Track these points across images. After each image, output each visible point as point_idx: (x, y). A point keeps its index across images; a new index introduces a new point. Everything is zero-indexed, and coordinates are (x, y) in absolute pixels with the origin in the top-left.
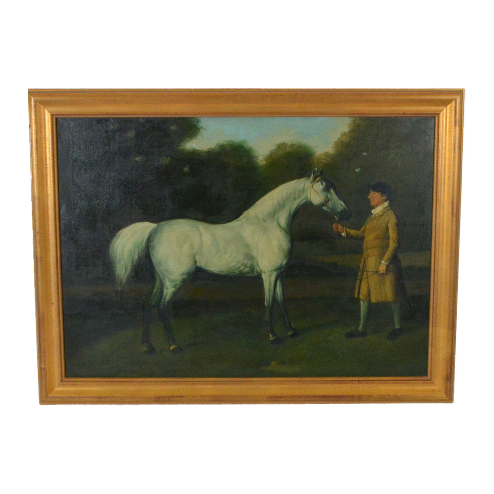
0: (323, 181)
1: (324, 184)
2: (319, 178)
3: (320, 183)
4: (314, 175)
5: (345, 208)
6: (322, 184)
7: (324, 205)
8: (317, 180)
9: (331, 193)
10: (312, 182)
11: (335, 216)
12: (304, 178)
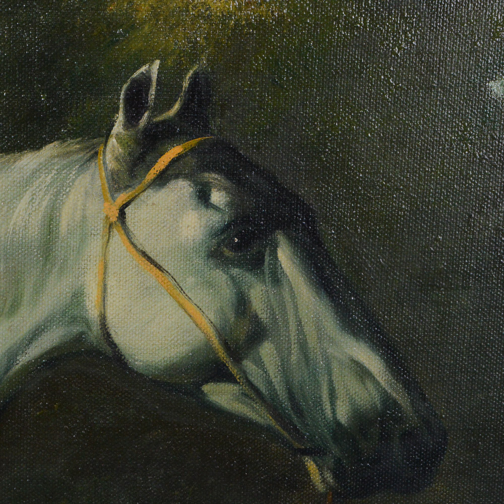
0: (212, 177)
1: (218, 197)
2: (174, 151)
3: (182, 188)
4: (132, 120)
5: (388, 401)
6: (203, 197)
7: (220, 373)
8: (162, 163)
9: (277, 278)
10: (116, 183)
11: (311, 465)
12: (50, 150)
